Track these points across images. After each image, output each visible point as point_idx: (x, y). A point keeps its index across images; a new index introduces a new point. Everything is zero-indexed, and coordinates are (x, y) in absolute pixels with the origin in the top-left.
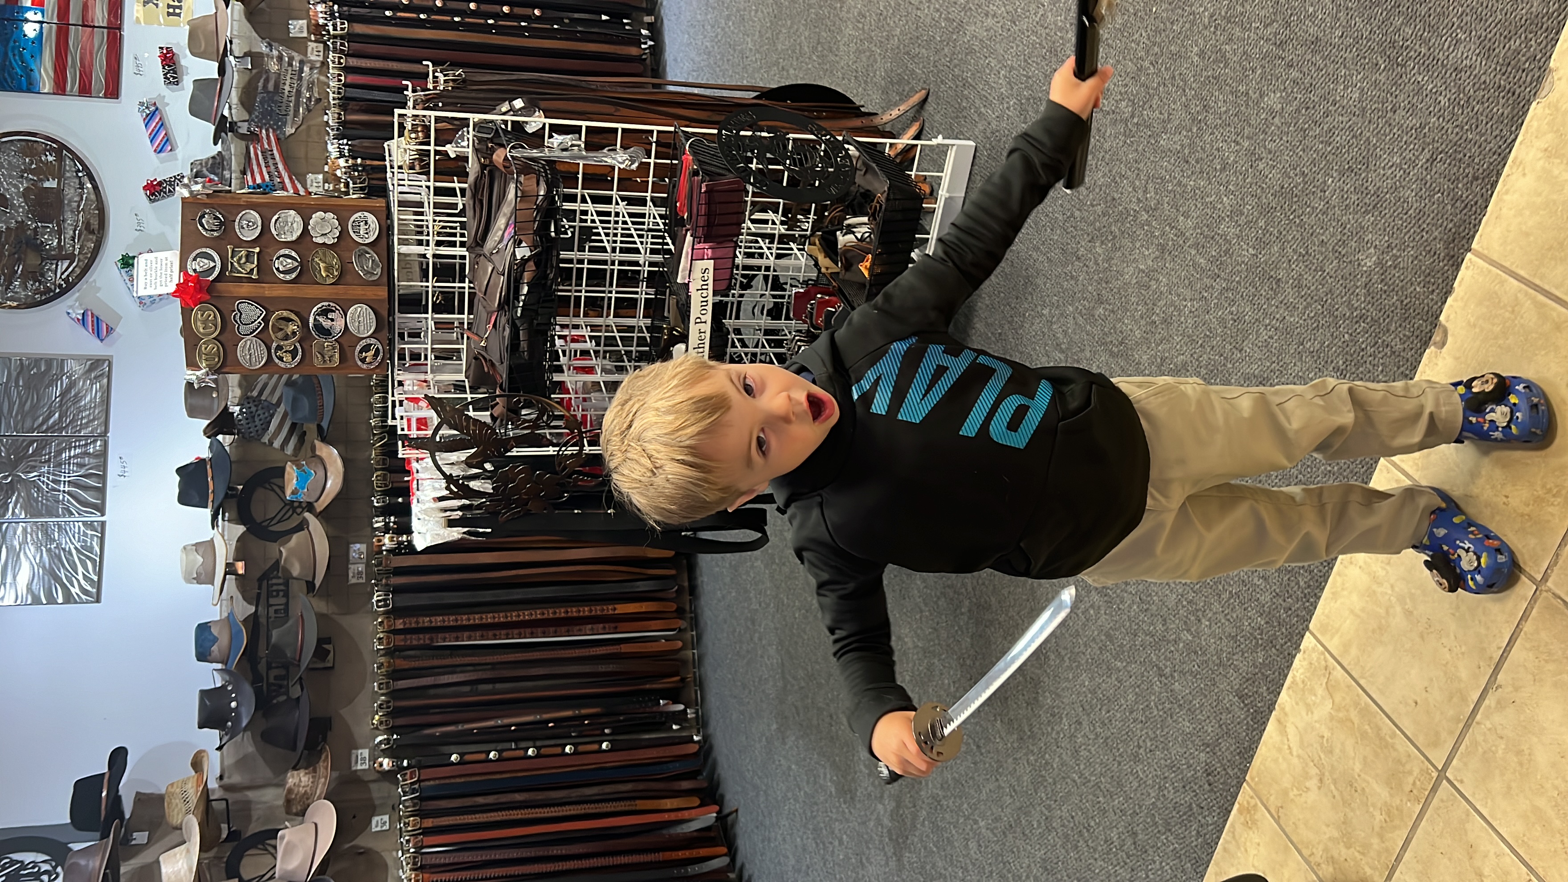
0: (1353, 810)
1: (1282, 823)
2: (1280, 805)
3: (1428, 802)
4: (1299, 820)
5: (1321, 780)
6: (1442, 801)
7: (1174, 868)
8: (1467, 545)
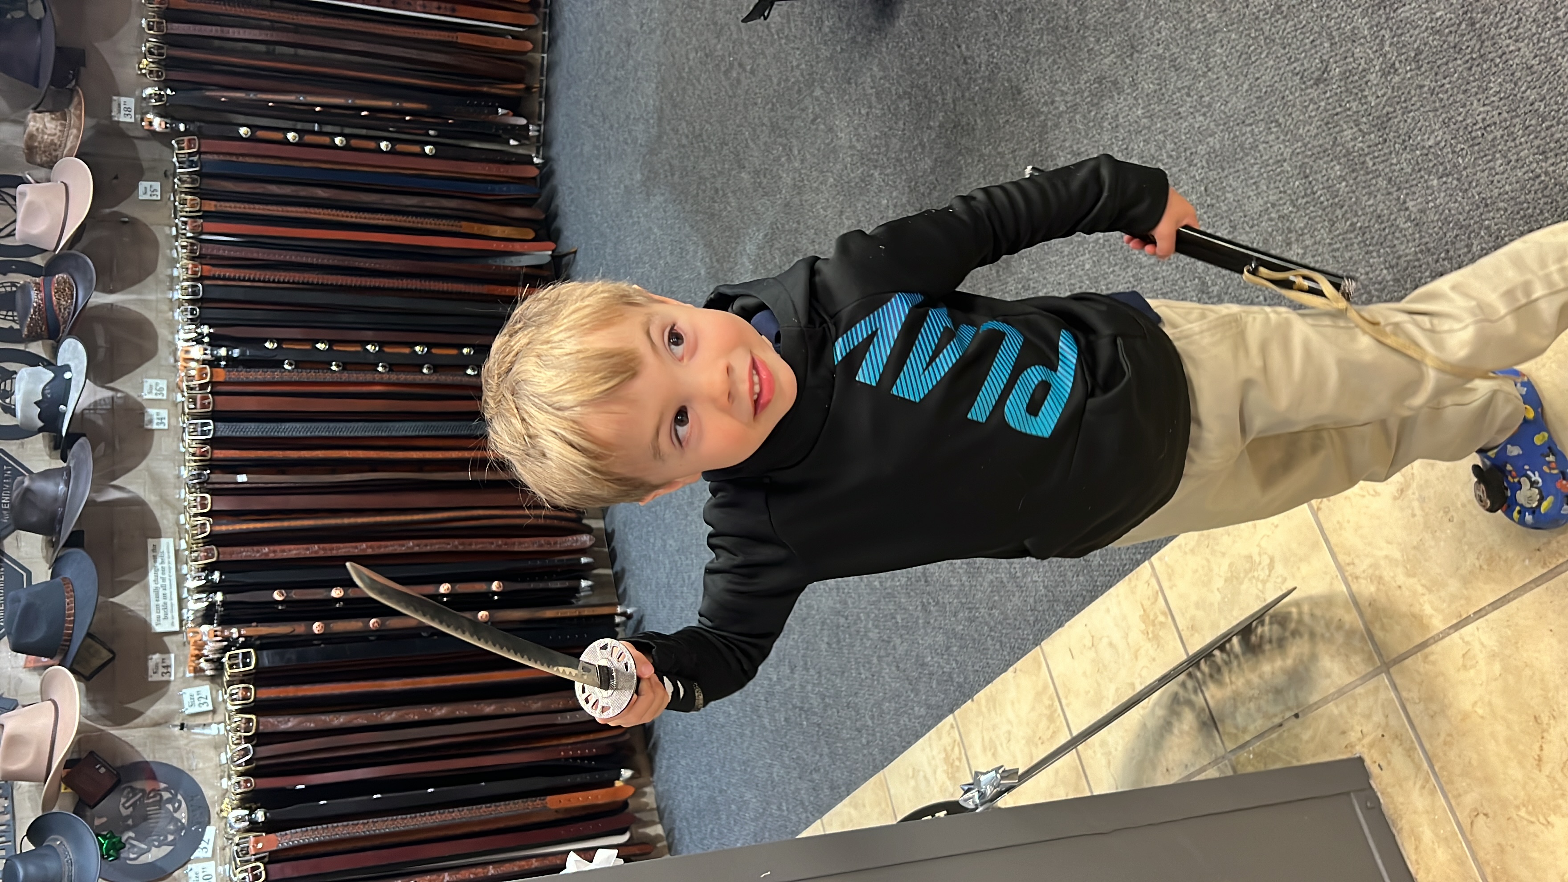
5: (1401, 491)
8: (1536, 477)
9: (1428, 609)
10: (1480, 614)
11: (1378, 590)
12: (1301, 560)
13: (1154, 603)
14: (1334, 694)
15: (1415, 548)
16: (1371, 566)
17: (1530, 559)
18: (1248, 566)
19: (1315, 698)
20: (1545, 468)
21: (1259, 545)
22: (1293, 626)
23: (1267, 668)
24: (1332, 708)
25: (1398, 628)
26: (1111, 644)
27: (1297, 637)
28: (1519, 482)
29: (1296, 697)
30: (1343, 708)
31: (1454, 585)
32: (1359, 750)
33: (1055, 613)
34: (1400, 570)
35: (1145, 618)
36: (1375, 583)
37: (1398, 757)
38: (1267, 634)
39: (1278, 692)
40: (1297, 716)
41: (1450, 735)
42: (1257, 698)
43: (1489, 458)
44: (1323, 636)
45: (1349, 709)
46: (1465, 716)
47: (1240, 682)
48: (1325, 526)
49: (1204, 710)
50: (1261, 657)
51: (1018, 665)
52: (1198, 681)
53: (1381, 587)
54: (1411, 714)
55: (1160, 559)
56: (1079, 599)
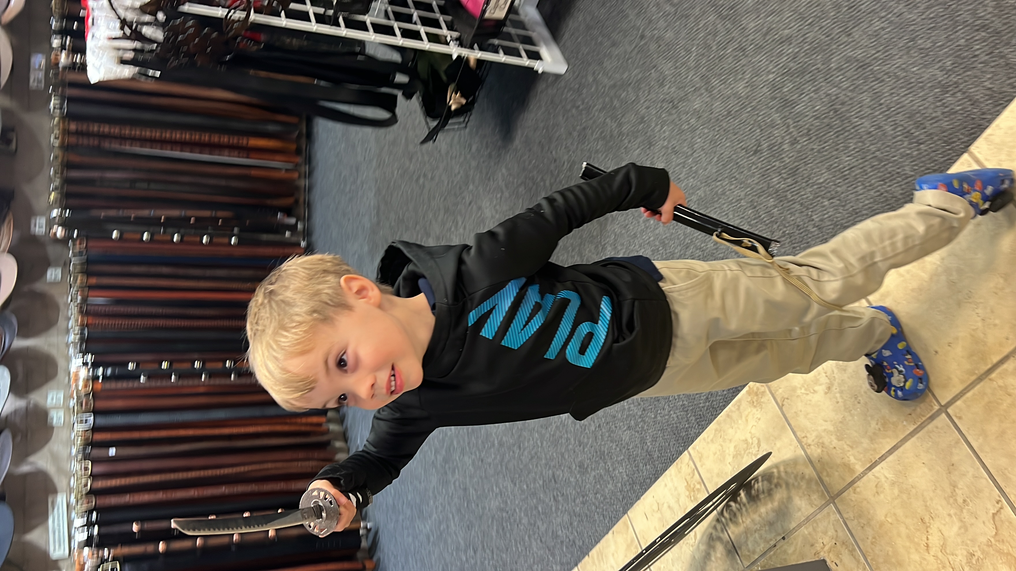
0: (852, 415)
1: (784, 409)
2: (786, 396)
3: (923, 425)
4: (801, 411)
5: (829, 388)
6: (937, 427)
7: (680, 417)
8: (901, 368)
9: (852, 460)
10: (883, 458)
11: (822, 451)
12: (776, 438)
13: (692, 477)
14: (804, 521)
15: (841, 422)
16: (817, 437)
17: (906, 420)
18: (745, 446)
19: (793, 525)
20: (906, 363)
21: (750, 432)
22: (775, 481)
23: (763, 510)
24: (804, 531)
25: (836, 474)
26: (669, 507)
27: (779, 487)
28: (892, 373)
29: (782, 527)
30: (811, 529)
31: (866, 443)
32: (823, 555)
33: (634, 491)
34: (833, 438)
35: (688, 487)
36: (820, 447)
37: (846, 557)
38: (761, 488)
39: (771, 524)
40: (784, 538)
41: (874, 538)
42: (759, 530)
43: (872, 359)
44: (793, 485)
45: (814, 529)
46: (881, 525)
47: (748, 521)
48: (787, 415)
49: (728, 542)
50: (759, 503)
51: (615, 528)
52: (723, 524)
53: (824, 449)
54: (851, 528)
55: (694, 448)
56: (648, 481)
